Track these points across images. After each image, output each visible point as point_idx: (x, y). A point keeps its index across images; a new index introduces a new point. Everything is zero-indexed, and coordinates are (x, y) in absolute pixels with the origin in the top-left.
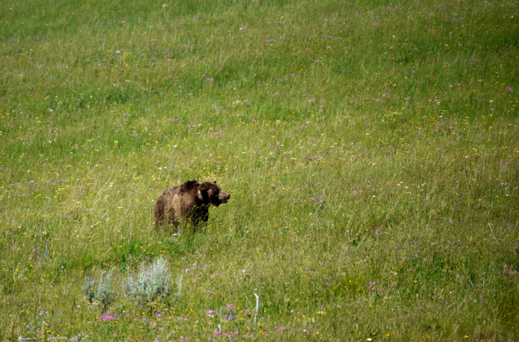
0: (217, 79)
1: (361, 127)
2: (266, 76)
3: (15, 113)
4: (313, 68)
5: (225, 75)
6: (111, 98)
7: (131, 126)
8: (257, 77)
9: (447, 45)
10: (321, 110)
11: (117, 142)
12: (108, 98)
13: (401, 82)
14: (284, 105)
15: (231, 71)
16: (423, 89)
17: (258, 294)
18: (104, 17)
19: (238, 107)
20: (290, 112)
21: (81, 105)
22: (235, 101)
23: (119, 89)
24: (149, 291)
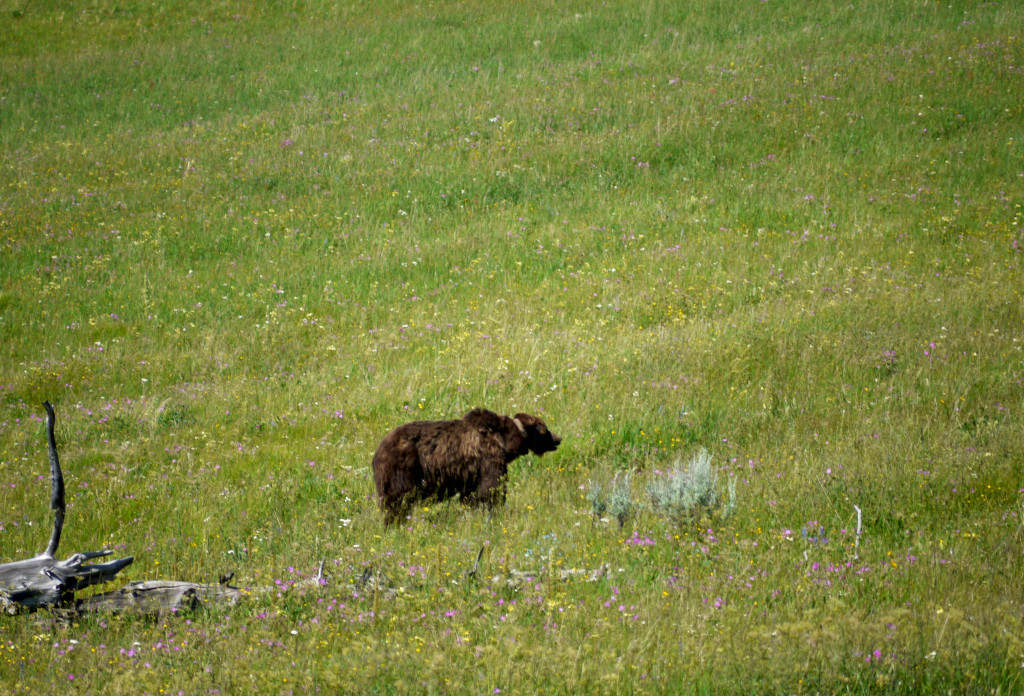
0: (655, 163)
1: (891, 239)
2: (730, 160)
3: (348, 216)
4: (804, 146)
5: (668, 157)
6: (495, 194)
7: (531, 239)
8: (717, 163)
9: (1007, 110)
10: (825, 213)
11: (520, 263)
12: (491, 194)
13: (942, 170)
14: (765, 203)
15: (676, 151)
16: (979, 180)
17: (860, 507)
18: (445, 60)
19: (694, 208)
20: (776, 217)
21: (450, 205)
22: (689, 198)
23: (505, 180)
24: (689, 501)
